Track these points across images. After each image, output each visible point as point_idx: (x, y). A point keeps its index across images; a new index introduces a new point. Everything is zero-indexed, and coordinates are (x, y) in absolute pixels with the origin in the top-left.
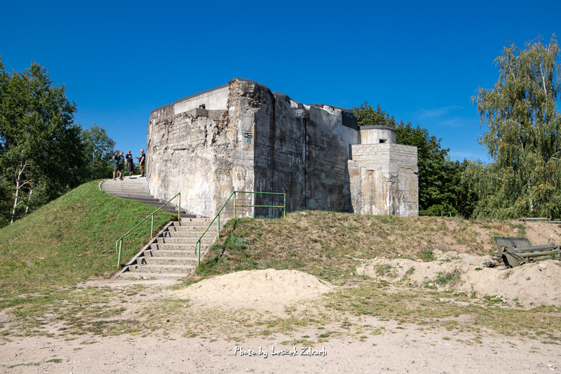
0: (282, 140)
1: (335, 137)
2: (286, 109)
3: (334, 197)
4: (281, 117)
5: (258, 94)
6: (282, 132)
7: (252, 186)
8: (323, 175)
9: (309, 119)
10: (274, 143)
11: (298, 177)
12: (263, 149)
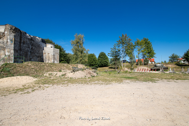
0: (24, 43)
1: (39, 45)
2: (25, 35)
3: (39, 59)
4: (23, 37)
5: (16, 30)
6: (23, 41)
7: (13, 54)
8: (36, 53)
9: (32, 39)
10: (21, 44)
11: (28, 53)
12: (17, 45)
